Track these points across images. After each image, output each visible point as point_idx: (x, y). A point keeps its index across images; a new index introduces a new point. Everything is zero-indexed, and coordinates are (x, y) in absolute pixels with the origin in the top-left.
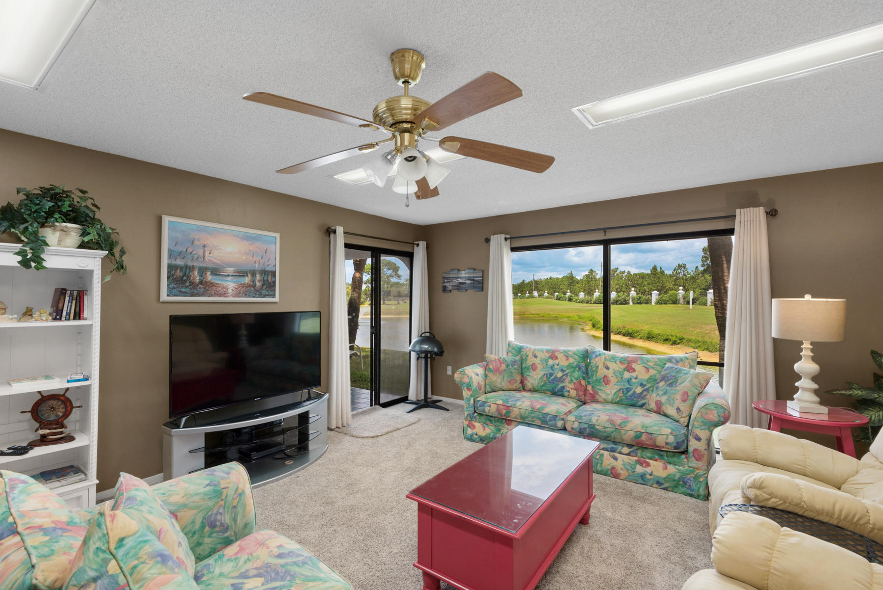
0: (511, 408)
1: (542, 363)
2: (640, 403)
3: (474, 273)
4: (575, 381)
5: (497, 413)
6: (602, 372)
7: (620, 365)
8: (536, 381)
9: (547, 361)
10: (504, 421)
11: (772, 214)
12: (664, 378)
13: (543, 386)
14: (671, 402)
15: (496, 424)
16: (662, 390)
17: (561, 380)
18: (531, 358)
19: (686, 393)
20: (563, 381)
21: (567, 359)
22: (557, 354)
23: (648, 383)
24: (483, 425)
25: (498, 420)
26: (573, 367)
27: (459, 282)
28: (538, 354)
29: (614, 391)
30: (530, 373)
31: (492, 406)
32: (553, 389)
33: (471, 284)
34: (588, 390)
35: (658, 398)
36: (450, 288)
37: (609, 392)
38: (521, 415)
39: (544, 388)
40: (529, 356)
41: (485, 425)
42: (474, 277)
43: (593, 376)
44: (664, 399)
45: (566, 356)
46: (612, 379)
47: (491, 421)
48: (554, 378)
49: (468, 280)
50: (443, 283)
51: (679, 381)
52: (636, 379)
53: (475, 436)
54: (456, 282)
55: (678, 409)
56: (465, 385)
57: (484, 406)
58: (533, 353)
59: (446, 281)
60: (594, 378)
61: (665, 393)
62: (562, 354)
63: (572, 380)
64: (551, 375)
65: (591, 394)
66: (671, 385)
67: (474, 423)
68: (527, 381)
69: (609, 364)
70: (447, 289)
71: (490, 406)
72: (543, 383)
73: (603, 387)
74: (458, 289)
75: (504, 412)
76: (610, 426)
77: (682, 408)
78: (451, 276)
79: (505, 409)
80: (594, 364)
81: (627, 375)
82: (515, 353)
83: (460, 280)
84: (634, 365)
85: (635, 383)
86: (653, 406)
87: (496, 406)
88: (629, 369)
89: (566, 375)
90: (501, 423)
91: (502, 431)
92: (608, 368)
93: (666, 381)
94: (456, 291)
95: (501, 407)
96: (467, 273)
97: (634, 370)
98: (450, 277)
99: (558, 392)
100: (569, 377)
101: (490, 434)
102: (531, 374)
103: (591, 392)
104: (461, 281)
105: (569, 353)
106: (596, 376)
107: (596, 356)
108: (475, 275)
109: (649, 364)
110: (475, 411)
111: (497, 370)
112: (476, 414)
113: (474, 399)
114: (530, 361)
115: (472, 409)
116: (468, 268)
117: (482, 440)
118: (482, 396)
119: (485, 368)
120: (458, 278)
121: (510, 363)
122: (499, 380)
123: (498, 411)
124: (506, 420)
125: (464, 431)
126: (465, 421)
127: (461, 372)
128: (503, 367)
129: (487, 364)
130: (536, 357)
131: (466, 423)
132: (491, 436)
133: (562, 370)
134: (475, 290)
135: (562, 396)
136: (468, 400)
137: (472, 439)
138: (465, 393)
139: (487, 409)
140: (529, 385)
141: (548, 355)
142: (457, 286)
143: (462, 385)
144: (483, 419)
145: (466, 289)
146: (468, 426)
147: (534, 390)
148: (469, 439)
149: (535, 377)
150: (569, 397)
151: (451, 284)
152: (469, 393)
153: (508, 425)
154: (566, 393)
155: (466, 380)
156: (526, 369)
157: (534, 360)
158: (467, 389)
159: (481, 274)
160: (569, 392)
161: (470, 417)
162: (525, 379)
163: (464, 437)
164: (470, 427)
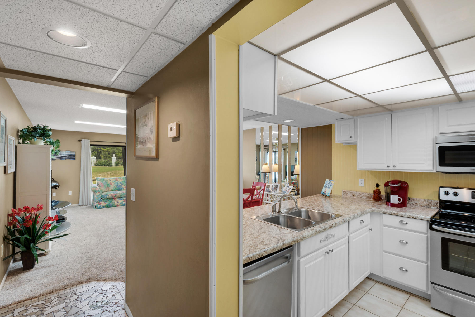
0: (116, 194)
1: (114, 182)
3: (70, 152)
9: (115, 181)
15: (110, 200)
17: (121, 186)
20: (122, 186)
21: (121, 180)
22: (117, 179)
26: (123, 182)
30: (110, 186)
33: (69, 157)
36: (56, 158)
41: (105, 202)
42: (71, 154)
47: (108, 200)
48: (119, 186)
49: (67, 155)
53: (101, 207)
54: (59, 156)
62: (119, 179)
63: (124, 185)
64: (117, 185)
67: (101, 203)
70: (53, 159)
71: (109, 195)
72: (115, 188)
74: (60, 159)
75: (114, 196)
82: (102, 181)
83: (62, 155)
89: (122, 184)
90: (112, 199)
91: (112, 202)
95: (113, 195)
99: (120, 189)
101: (107, 204)
105: (121, 178)
108: (71, 153)
110: (101, 199)
111: (102, 186)
112: (101, 200)
113: (101, 195)
114: (109, 182)
115: (100, 198)
116: (67, 151)
117: (104, 207)
118: (103, 194)
119: (98, 186)
120: (61, 154)
121: (104, 183)
122: (104, 189)
123: (112, 196)
124: (114, 198)
125: (96, 206)
126: (97, 203)
127: (95, 187)
128: (103, 185)
129: (98, 185)
130: (111, 181)
131: (97, 204)
132: (108, 204)
133: (121, 183)
134: (71, 159)
135: (122, 190)
136: (99, 196)
137: (100, 208)
138: (97, 194)
139: (107, 197)
140: (110, 189)
141: (115, 180)
142: (60, 158)
143: (95, 192)
144: (105, 200)
145: (66, 159)
146: (98, 204)
147: (112, 191)
148: (98, 208)
149: (112, 187)
150: (123, 190)
151: (56, 156)
152: (99, 193)
153: (114, 199)
154: (123, 189)
155: (98, 190)
156: (108, 185)
157: (110, 182)
158: (98, 192)
159: (75, 153)
160: (124, 189)
161: (99, 201)
162: (108, 188)
163: (96, 209)
164: (99, 204)
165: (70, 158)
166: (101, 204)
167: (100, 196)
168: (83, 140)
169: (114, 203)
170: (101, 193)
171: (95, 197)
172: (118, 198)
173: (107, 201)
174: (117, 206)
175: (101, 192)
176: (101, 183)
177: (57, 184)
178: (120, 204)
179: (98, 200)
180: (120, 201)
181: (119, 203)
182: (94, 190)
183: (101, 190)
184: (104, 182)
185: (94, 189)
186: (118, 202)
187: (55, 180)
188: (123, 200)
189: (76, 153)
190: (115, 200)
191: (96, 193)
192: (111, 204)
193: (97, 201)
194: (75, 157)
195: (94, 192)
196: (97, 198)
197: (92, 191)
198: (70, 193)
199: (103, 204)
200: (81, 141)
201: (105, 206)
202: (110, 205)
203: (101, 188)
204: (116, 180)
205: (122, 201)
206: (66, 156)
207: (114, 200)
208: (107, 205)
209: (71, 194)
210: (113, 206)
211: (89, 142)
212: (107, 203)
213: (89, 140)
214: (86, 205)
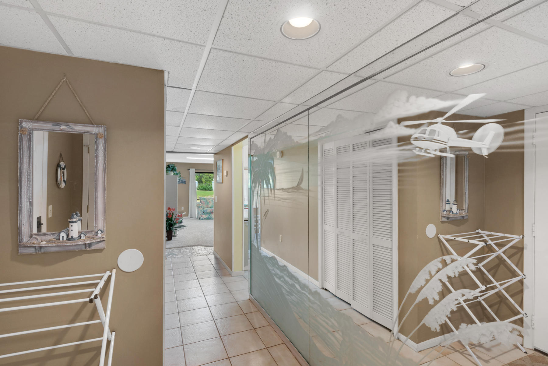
15: (209, 214)
42: (183, 180)
95: (211, 210)
117: (205, 219)
118: (205, 209)
122: (205, 206)
125: (200, 218)
128: (204, 203)
129: (201, 202)
130: (209, 200)
131: (201, 216)
137: (202, 219)
138: (201, 209)
139: (207, 211)
140: (209, 207)
144: (205, 214)
147: (211, 207)
148: (201, 220)
149: (210, 204)
152: (202, 209)
155: (201, 206)
156: (208, 203)
161: (202, 214)
162: (208, 205)
165: (182, 183)
166: (203, 216)
167: (202, 211)
171: (199, 212)
173: (207, 214)
176: (203, 201)
183: (203, 207)
184: (205, 201)
185: (198, 205)
189: (186, 179)
192: (210, 217)
193: (201, 214)
194: (185, 182)
195: (199, 207)
197: (197, 207)
198: (183, 209)
199: (205, 216)
200: (189, 170)
203: (203, 205)
206: (180, 181)
207: (212, 214)
208: (207, 218)
211: (195, 171)
212: (207, 216)
213: (195, 169)
214: (193, 218)
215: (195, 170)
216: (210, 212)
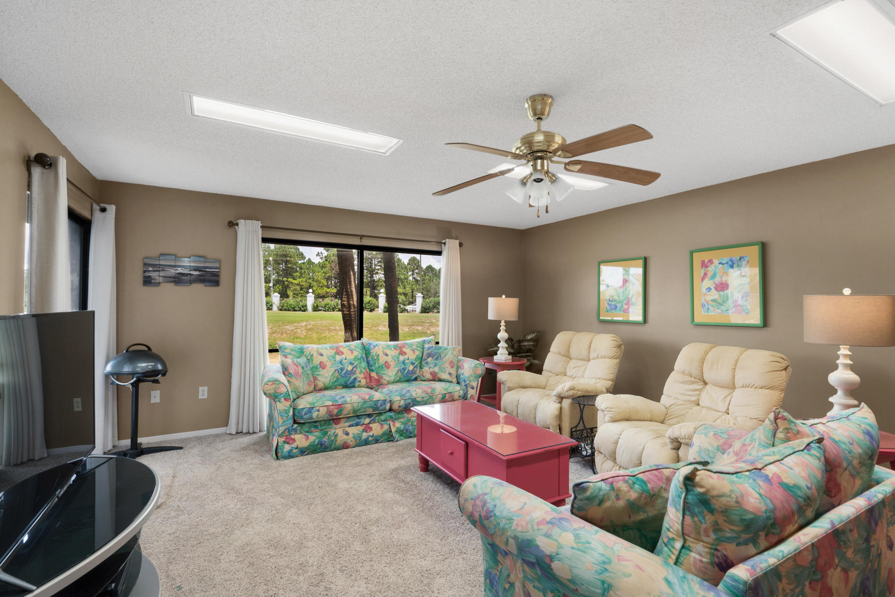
0: (343, 406)
1: (330, 360)
2: (413, 377)
3: (204, 262)
4: (364, 371)
5: (327, 415)
6: (383, 359)
7: (395, 351)
8: (328, 379)
9: (334, 358)
10: (332, 421)
11: (461, 245)
12: (429, 355)
13: (336, 381)
14: (442, 370)
15: (323, 428)
16: (432, 364)
17: (352, 372)
18: (317, 357)
19: (452, 362)
20: (354, 373)
21: (352, 353)
22: (341, 349)
23: (416, 361)
24: (305, 435)
25: (325, 423)
26: (359, 359)
27: (177, 272)
28: (322, 352)
29: (394, 373)
30: (320, 371)
31: (321, 409)
32: (345, 383)
33: (199, 275)
34: (373, 377)
35: (431, 370)
36: (161, 280)
37: (390, 374)
38: (354, 409)
39: (336, 384)
40: (314, 355)
41: (307, 434)
42: (205, 267)
43: (375, 364)
44: (436, 369)
45: (350, 350)
46: (392, 363)
47: (316, 427)
48: (346, 372)
49: (195, 270)
50: (145, 272)
51: (443, 355)
52: (408, 359)
53: (295, 451)
54: (172, 272)
55: (450, 374)
56: (282, 395)
57: (311, 412)
58: (318, 351)
59: (150, 269)
60: (377, 365)
61: (436, 365)
62: (346, 349)
63: (362, 371)
64: (342, 369)
65: (376, 379)
66: (437, 359)
67: (293, 437)
68: (318, 381)
69: (388, 352)
70: (153, 281)
71: (319, 411)
72: (335, 379)
73: (386, 371)
74: (175, 282)
75: (336, 411)
76: (426, 395)
77: (452, 372)
78: (162, 263)
79: (337, 409)
80: (374, 354)
81: (402, 358)
82: (297, 355)
83: (180, 270)
84: (404, 350)
85: (408, 363)
86: (429, 376)
87: (326, 408)
88: (402, 353)
89: (356, 367)
90: (329, 424)
91: (329, 432)
92: (387, 355)
93: (432, 357)
94: (173, 284)
95: (332, 407)
96: (194, 261)
97: (406, 354)
98: (159, 265)
99: (350, 384)
100: (358, 368)
101: (314, 442)
102: (321, 373)
103: (376, 377)
104: (182, 272)
105: (352, 347)
106: (378, 363)
107: (374, 347)
108: (206, 265)
109: (414, 347)
110: (295, 422)
111: (297, 374)
112: (296, 426)
113: (294, 408)
114: (317, 360)
115: (291, 421)
116: (193, 256)
117: (303, 452)
118: (303, 403)
119: (284, 374)
120: (175, 266)
121: (303, 364)
122: (301, 384)
123: (329, 412)
124: (334, 419)
125: (279, 451)
126: (279, 439)
127: (275, 381)
128: (300, 370)
129: (285, 370)
130: (321, 355)
131: (282, 440)
132: (316, 442)
133: (351, 363)
134: (206, 284)
135: (354, 387)
136: (287, 412)
137: (290, 456)
138: (282, 405)
139: (315, 415)
140: (320, 385)
141: (334, 352)
142: (175, 278)
143: (276, 397)
144: (306, 428)
145: (191, 282)
146: (285, 442)
147: (326, 388)
148: (285, 458)
149: (326, 375)
150: (360, 387)
151: (162, 274)
152: (288, 404)
153: (336, 424)
154: (357, 384)
155: (284, 390)
156: (314, 369)
157: (321, 359)
158: (285, 399)
159: (217, 265)
160: (360, 381)
161: (289, 431)
162: (315, 379)
163: (278, 458)
164: (288, 443)
165: (203, 281)
166: (294, 440)
167: (291, 413)
168: (241, 222)
169: (336, 436)
170: (294, 400)
171: (276, 414)
172: (348, 417)
173: (313, 429)
174: (345, 446)
175: (295, 397)
176: (293, 362)
177: (160, 367)
178: (354, 440)
179: (284, 428)
180: (354, 431)
181: (351, 435)
182: (272, 391)
183: (295, 390)
184: (302, 360)
185: (270, 389)
186: (347, 434)
187: (154, 350)
188: (363, 424)
189: (220, 265)
190: (338, 426)
191: (279, 401)
192: (325, 439)
193: (282, 429)
194: (218, 276)
195: (274, 397)
196: (281, 421)
197: (265, 394)
198: (203, 392)
199: (301, 440)
200: (236, 227)
201: (307, 448)
202: (322, 445)
203: (293, 380)
204: (338, 354)
205: (360, 428)
206: (192, 272)
207: (335, 426)
208: (314, 446)
209: (206, 397)
210: (333, 447)
211: (260, 230)
212: (313, 438)
213: (259, 224)
214: (248, 433)
215: (261, 227)
216: (326, 417)
